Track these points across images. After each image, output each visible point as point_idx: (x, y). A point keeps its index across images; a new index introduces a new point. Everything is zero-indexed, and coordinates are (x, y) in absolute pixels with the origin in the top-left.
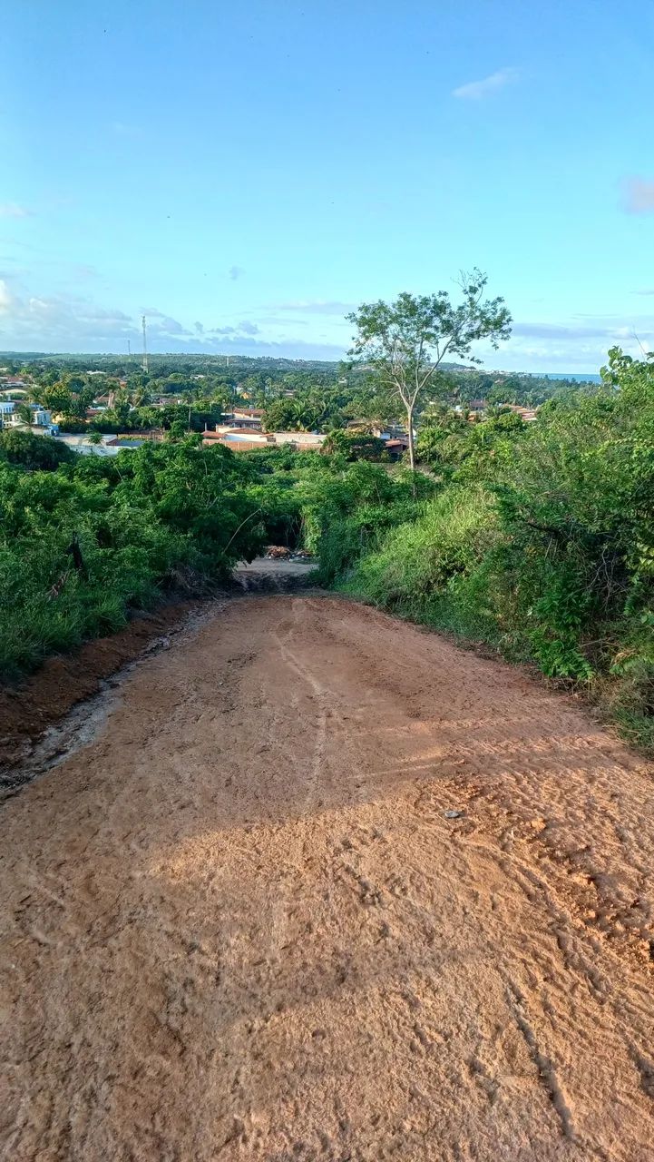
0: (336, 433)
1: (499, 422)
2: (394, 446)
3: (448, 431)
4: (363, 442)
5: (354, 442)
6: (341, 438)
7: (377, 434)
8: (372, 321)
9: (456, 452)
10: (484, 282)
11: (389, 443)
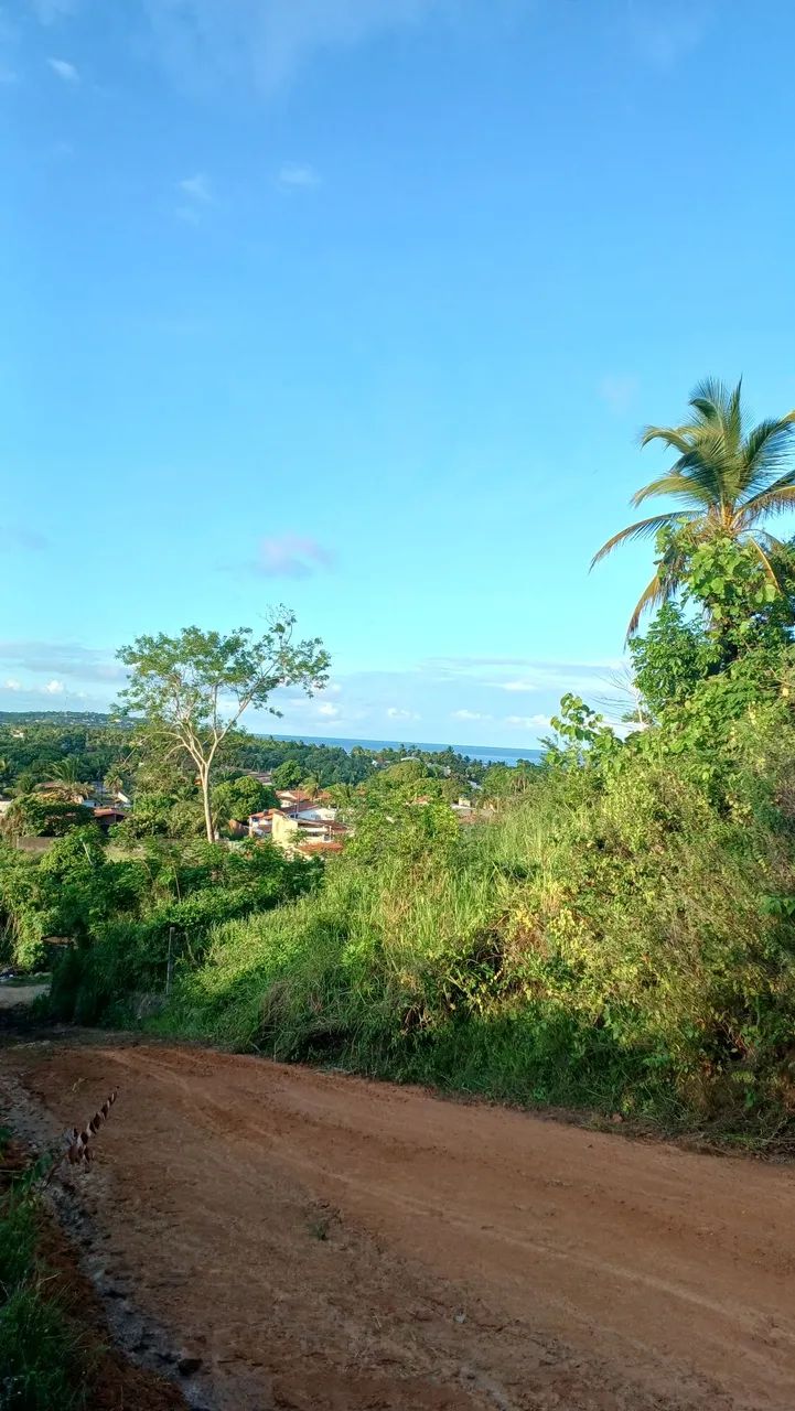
0: (26, 799)
1: (235, 786)
2: (104, 817)
3: (175, 797)
4: (62, 810)
5: (50, 810)
6: (32, 805)
7: (79, 800)
8: (154, 657)
9: (189, 823)
10: (293, 620)
11: (99, 811)
